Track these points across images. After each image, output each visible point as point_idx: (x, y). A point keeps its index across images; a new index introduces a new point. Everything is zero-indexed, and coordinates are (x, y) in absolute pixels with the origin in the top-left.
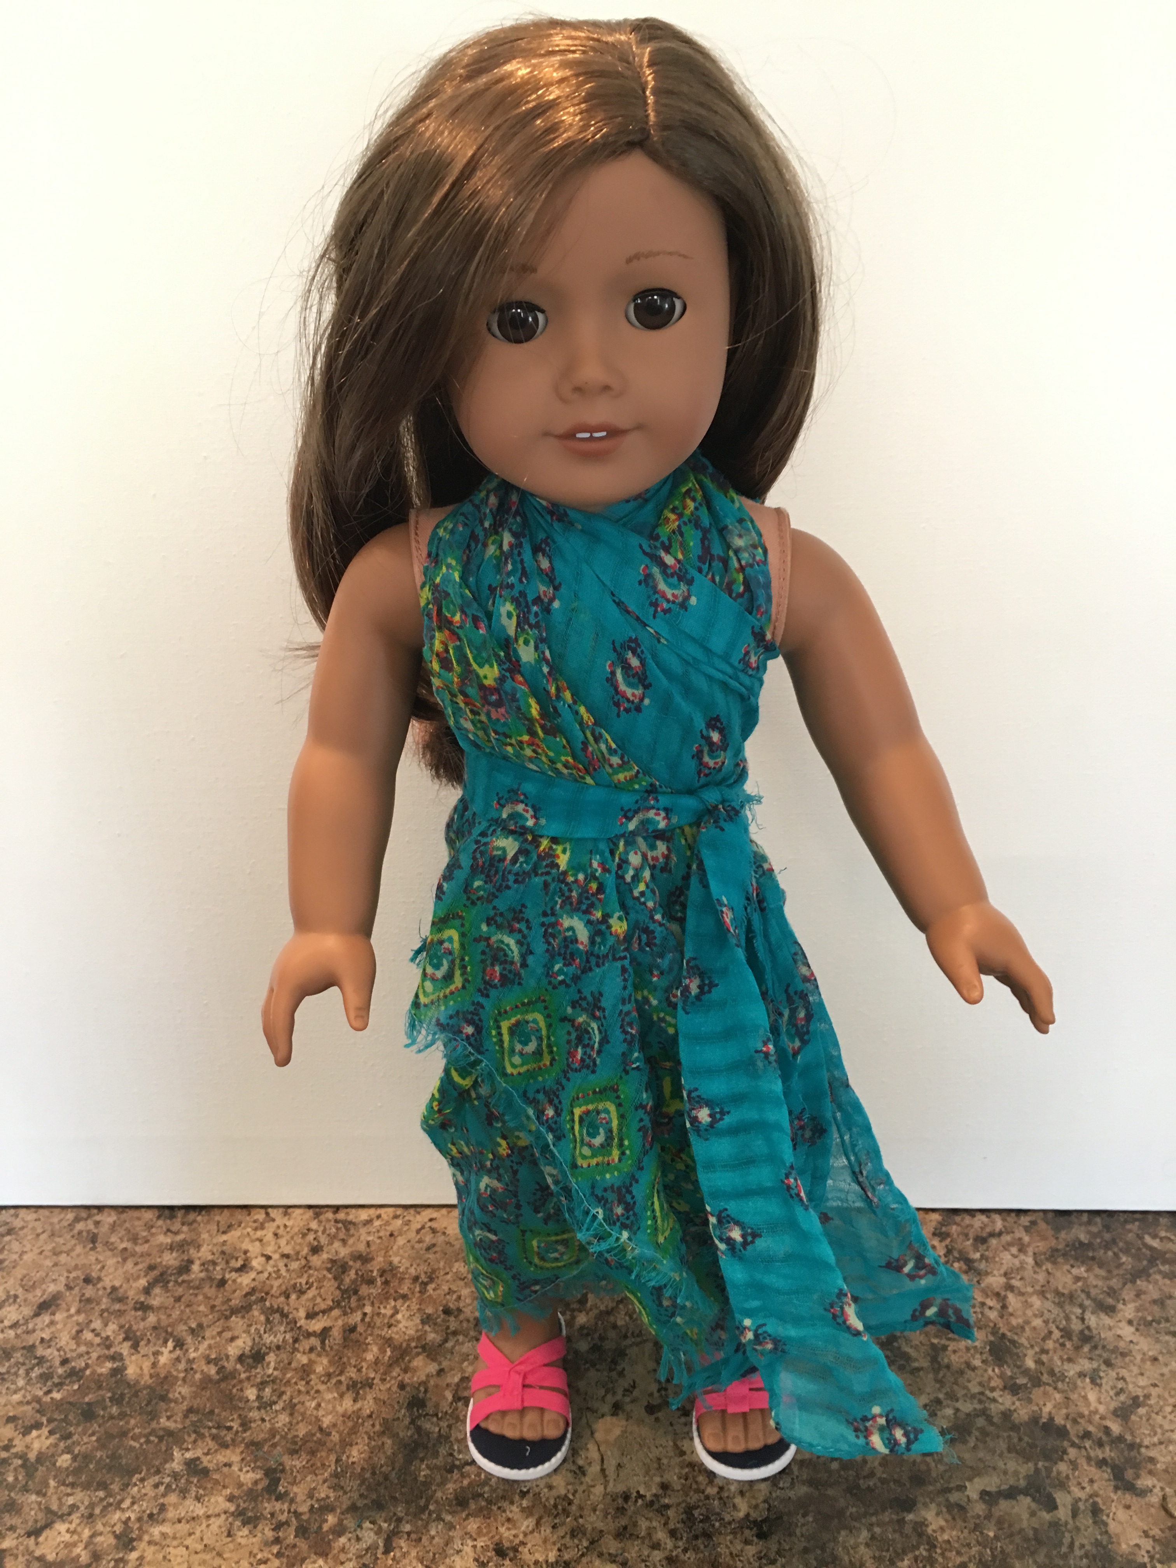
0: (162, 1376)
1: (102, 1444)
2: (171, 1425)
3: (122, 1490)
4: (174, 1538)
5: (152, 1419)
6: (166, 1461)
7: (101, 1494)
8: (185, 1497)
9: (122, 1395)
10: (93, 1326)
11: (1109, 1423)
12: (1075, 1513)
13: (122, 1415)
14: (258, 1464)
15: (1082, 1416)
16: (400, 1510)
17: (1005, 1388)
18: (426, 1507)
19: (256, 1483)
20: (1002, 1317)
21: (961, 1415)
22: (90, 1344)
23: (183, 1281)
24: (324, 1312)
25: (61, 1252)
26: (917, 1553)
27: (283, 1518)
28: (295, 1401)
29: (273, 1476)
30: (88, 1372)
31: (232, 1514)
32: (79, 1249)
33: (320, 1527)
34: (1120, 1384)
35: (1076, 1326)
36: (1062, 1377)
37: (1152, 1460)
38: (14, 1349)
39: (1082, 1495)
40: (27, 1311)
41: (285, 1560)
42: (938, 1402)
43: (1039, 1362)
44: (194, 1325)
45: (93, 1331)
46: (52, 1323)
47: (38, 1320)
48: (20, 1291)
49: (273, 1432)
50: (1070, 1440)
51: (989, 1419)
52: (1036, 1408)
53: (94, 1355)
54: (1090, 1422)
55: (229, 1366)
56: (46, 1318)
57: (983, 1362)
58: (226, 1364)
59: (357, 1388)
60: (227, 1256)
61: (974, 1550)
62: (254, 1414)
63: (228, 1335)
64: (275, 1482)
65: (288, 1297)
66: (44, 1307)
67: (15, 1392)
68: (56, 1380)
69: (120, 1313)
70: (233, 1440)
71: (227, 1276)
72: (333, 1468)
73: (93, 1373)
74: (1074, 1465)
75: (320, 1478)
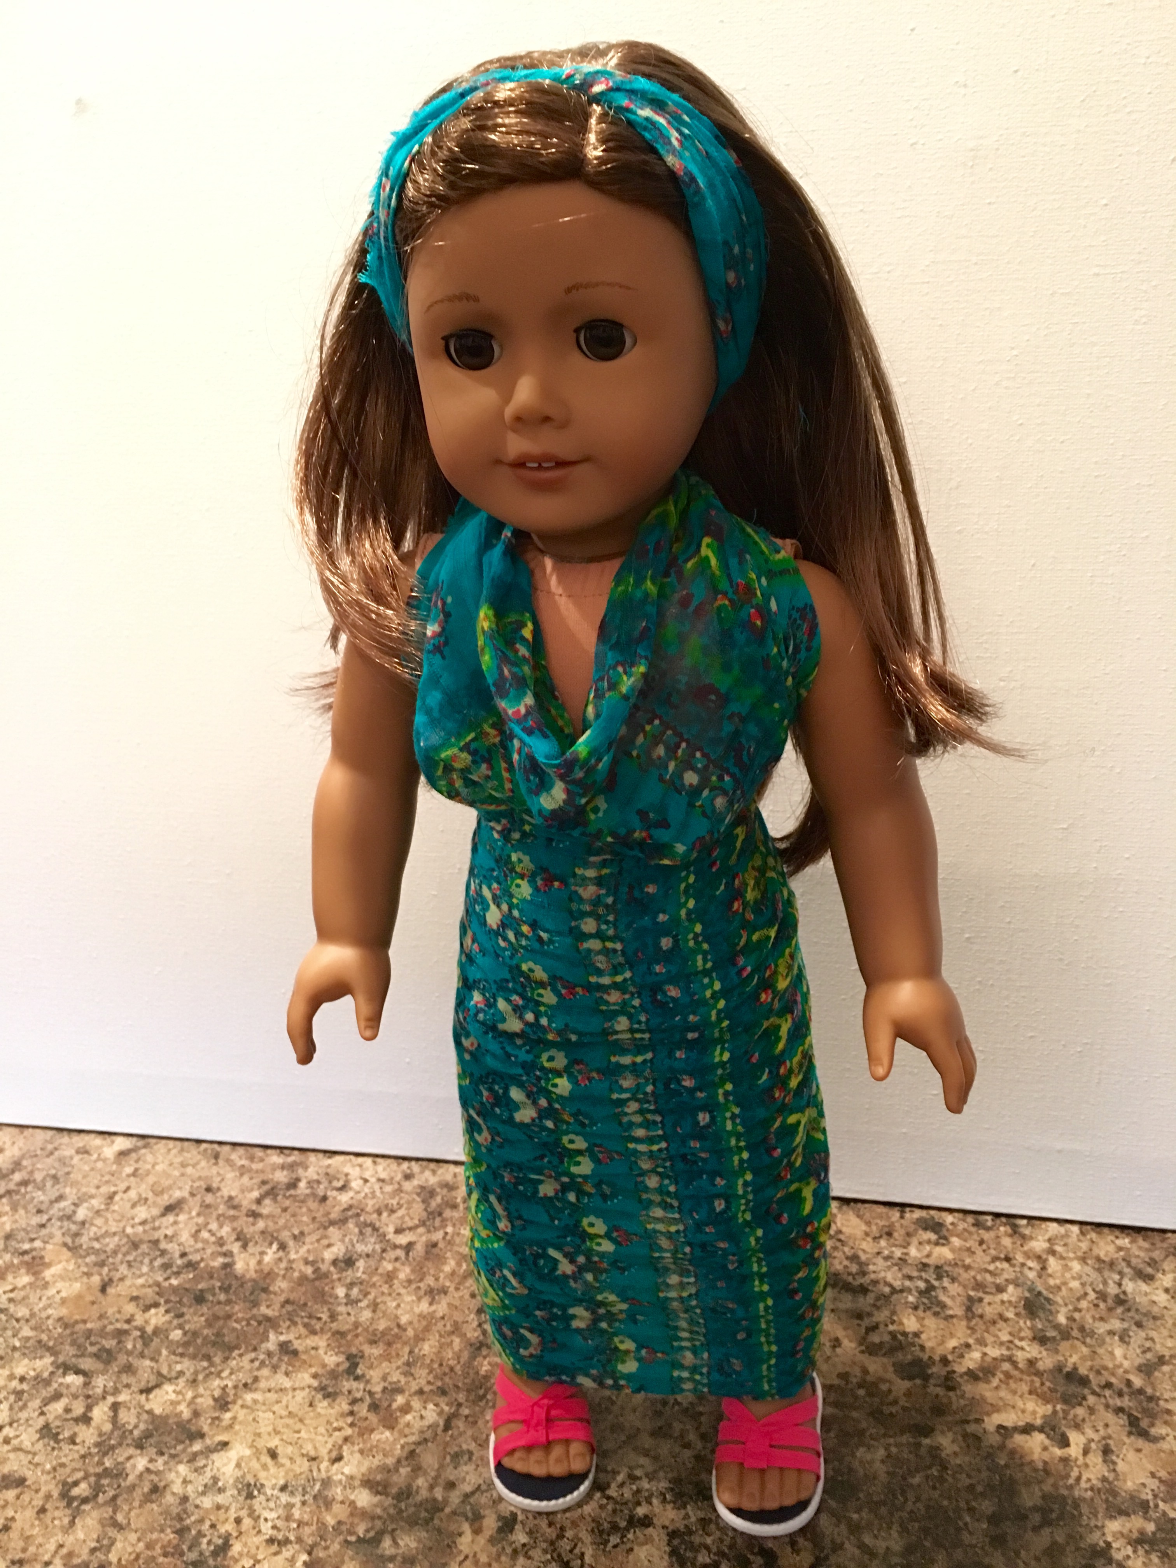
0: (266, 1271)
1: (209, 1324)
2: (269, 1312)
3: (223, 1362)
4: (264, 1404)
5: (254, 1306)
6: (262, 1342)
7: (205, 1364)
8: (276, 1372)
9: (230, 1286)
10: (210, 1227)
11: (1132, 1377)
12: (1086, 1452)
13: (229, 1302)
14: (342, 1349)
15: (1106, 1368)
16: (461, 1397)
17: (1034, 1338)
18: (484, 1396)
19: (338, 1365)
20: (1040, 1277)
21: (988, 1359)
22: (206, 1242)
23: (291, 1196)
24: (410, 1229)
25: (188, 1165)
26: (929, 1472)
27: (358, 1395)
28: (379, 1300)
29: (353, 1361)
30: (202, 1265)
31: (315, 1389)
32: (203, 1163)
33: (390, 1406)
34: (1148, 1344)
35: (1113, 1289)
36: (1092, 1334)
37: (1168, 1412)
38: (142, 1241)
39: (1096, 1437)
40: (155, 1212)
41: (357, 1430)
42: (968, 1346)
43: (1071, 1319)
44: (296, 1232)
45: (210, 1231)
46: (176, 1223)
47: (164, 1219)
48: (150, 1195)
49: (356, 1325)
50: (1090, 1388)
51: (1014, 1364)
52: (1061, 1358)
53: (209, 1251)
54: (1113, 1374)
55: (324, 1267)
56: (171, 1218)
57: (1017, 1314)
58: (321, 1266)
59: (433, 1294)
60: (330, 1177)
61: (985, 1474)
62: (342, 1309)
63: (325, 1242)
64: (355, 1365)
65: (379, 1213)
66: (169, 1209)
67: (140, 1277)
68: (175, 1269)
69: (234, 1218)
70: (322, 1329)
71: (329, 1193)
72: (406, 1357)
73: (207, 1266)
74: (1092, 1410)
75: (394, 1365)
